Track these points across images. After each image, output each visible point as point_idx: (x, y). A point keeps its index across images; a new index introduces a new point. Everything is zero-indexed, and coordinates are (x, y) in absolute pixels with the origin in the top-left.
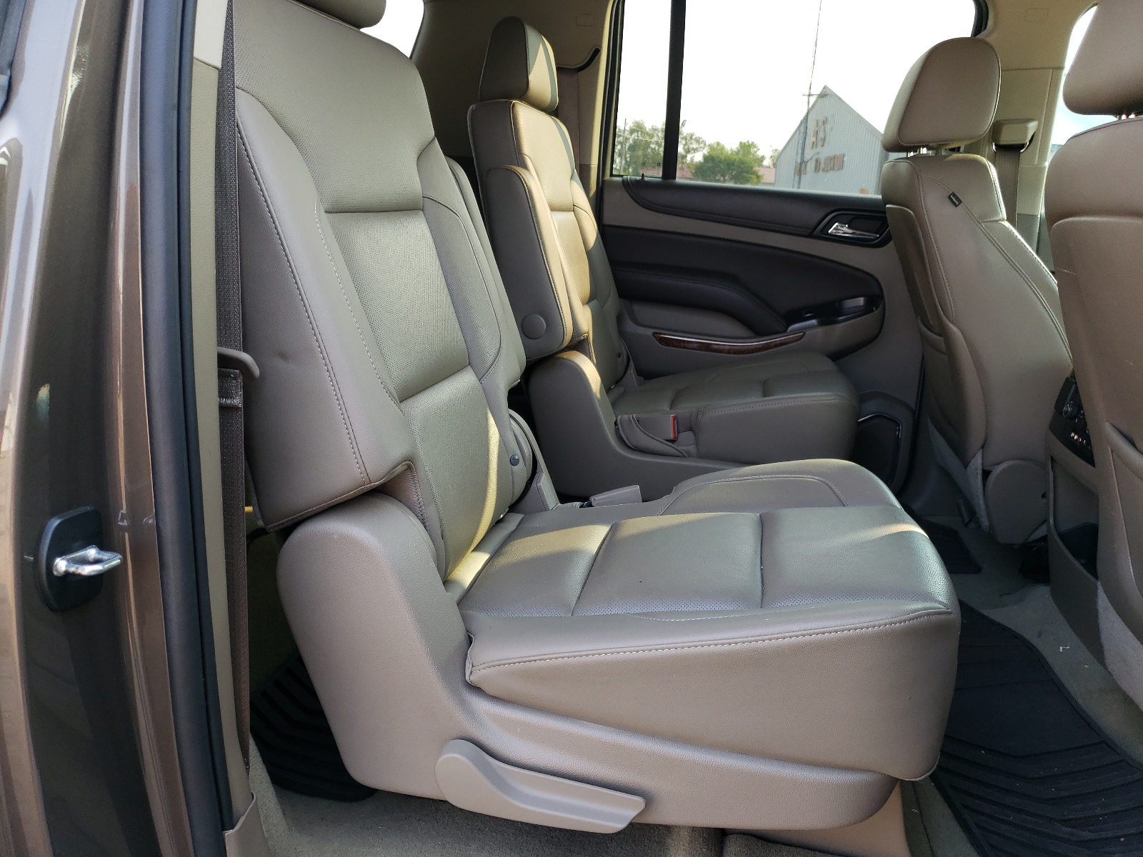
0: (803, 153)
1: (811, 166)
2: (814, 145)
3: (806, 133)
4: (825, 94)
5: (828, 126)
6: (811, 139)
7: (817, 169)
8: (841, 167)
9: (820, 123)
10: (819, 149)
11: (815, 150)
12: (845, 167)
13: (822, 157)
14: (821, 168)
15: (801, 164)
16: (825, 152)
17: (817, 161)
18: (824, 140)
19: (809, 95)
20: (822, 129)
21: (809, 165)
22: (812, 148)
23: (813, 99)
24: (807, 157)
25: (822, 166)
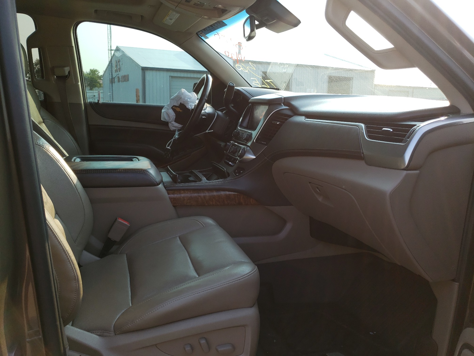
0: (112, 74)
1: (116, 80)
2: (116, 71)
3: (112, 66)
4: (118, 49)
5: (121, 63)
6: (114, 69)
7: (119, 81)
8: (128, 80)
9: (117, 62)
10: (119, 72)
11: (117, 73)
12: (129, 80)
13: (120, 76)
14: (120, 81)
15: (112, 79)
16: (121, 74)
17: (118, 77)
18: (120, 69)
19: (111, 50)
20: (118, 64)
21: (115, 79)
22: (116, 72)
23: (113, 52)
24: (114, 76)
25: (121, 80)
